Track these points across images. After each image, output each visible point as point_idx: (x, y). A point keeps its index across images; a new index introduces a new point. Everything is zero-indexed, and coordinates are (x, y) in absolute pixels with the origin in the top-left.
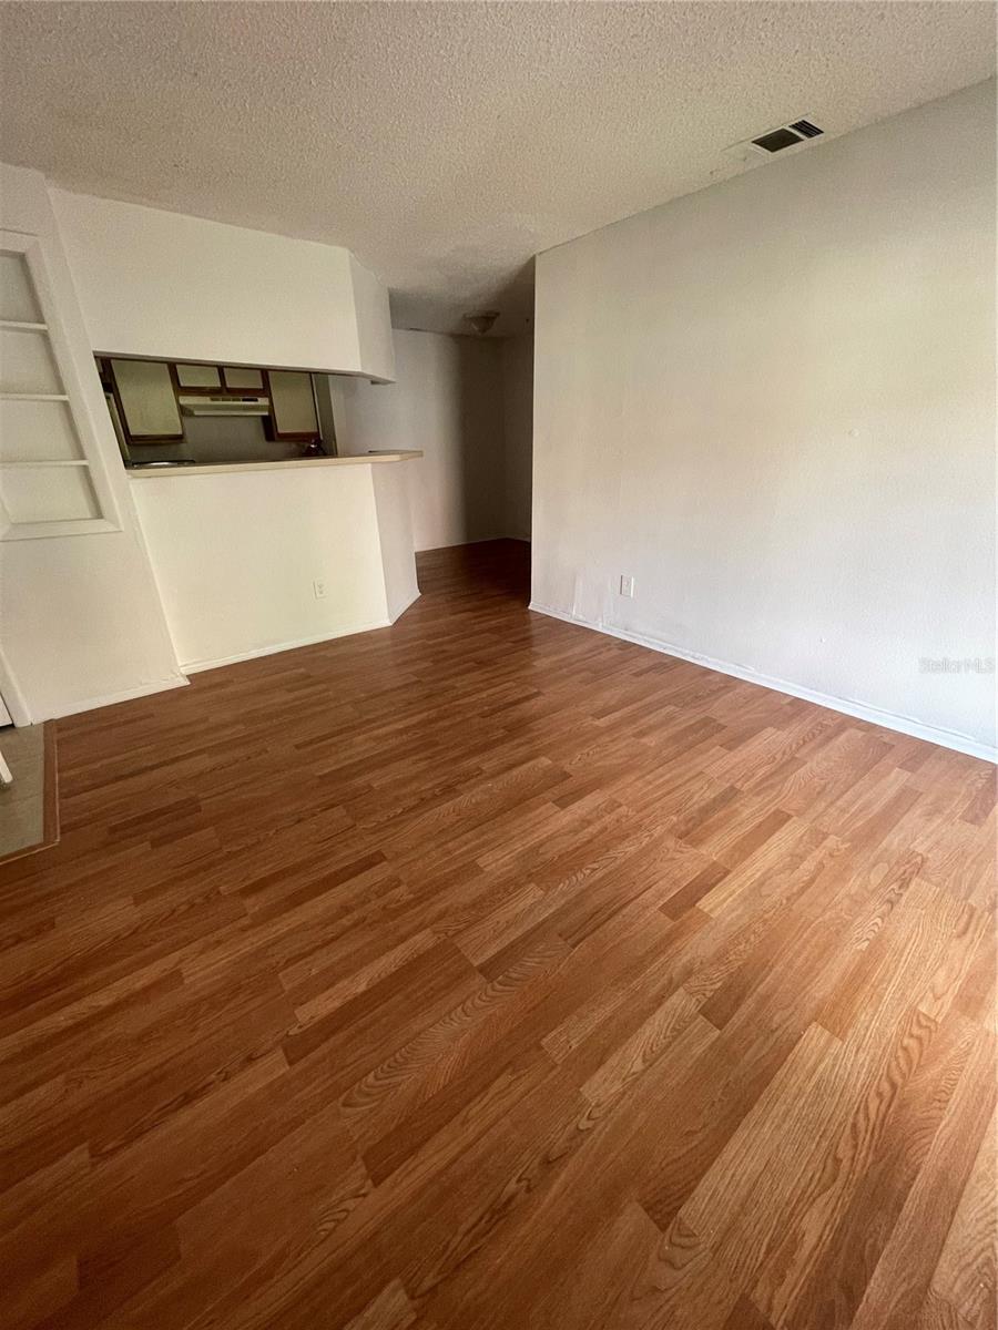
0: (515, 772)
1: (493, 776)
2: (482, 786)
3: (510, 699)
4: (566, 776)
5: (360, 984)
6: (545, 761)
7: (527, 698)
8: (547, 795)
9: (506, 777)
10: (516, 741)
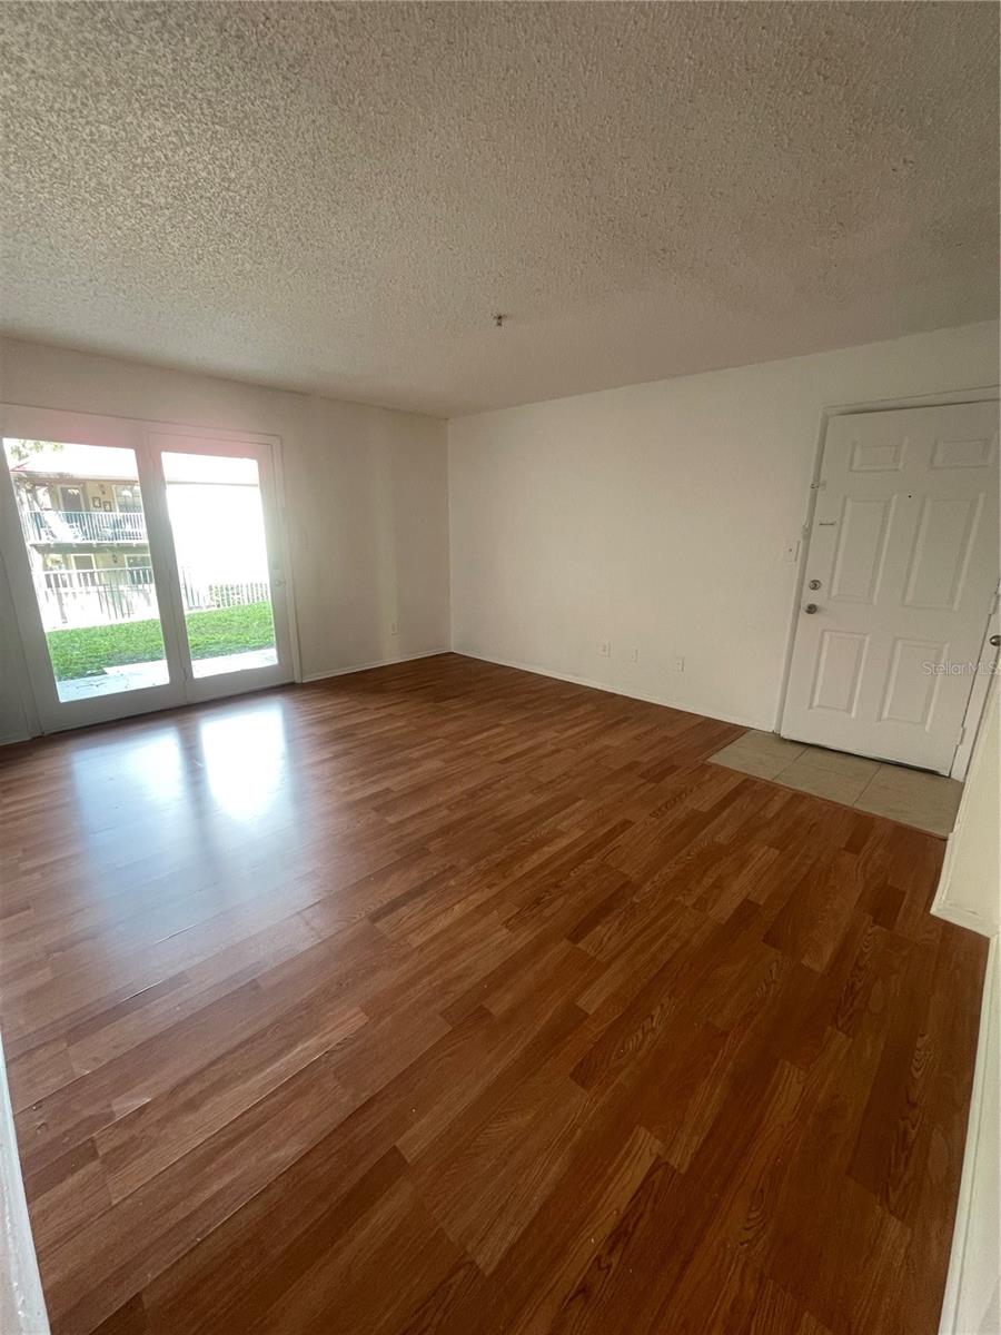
0: (419, 809)
1: (439, 806)
2: (446, 798)
3: (420, 903)
4: (377, 809)
5: (485, 734)
6: (392, 819)
7: (394, 906)
8: (395, 795)
9: (427, 806)
10: (417, 836)
